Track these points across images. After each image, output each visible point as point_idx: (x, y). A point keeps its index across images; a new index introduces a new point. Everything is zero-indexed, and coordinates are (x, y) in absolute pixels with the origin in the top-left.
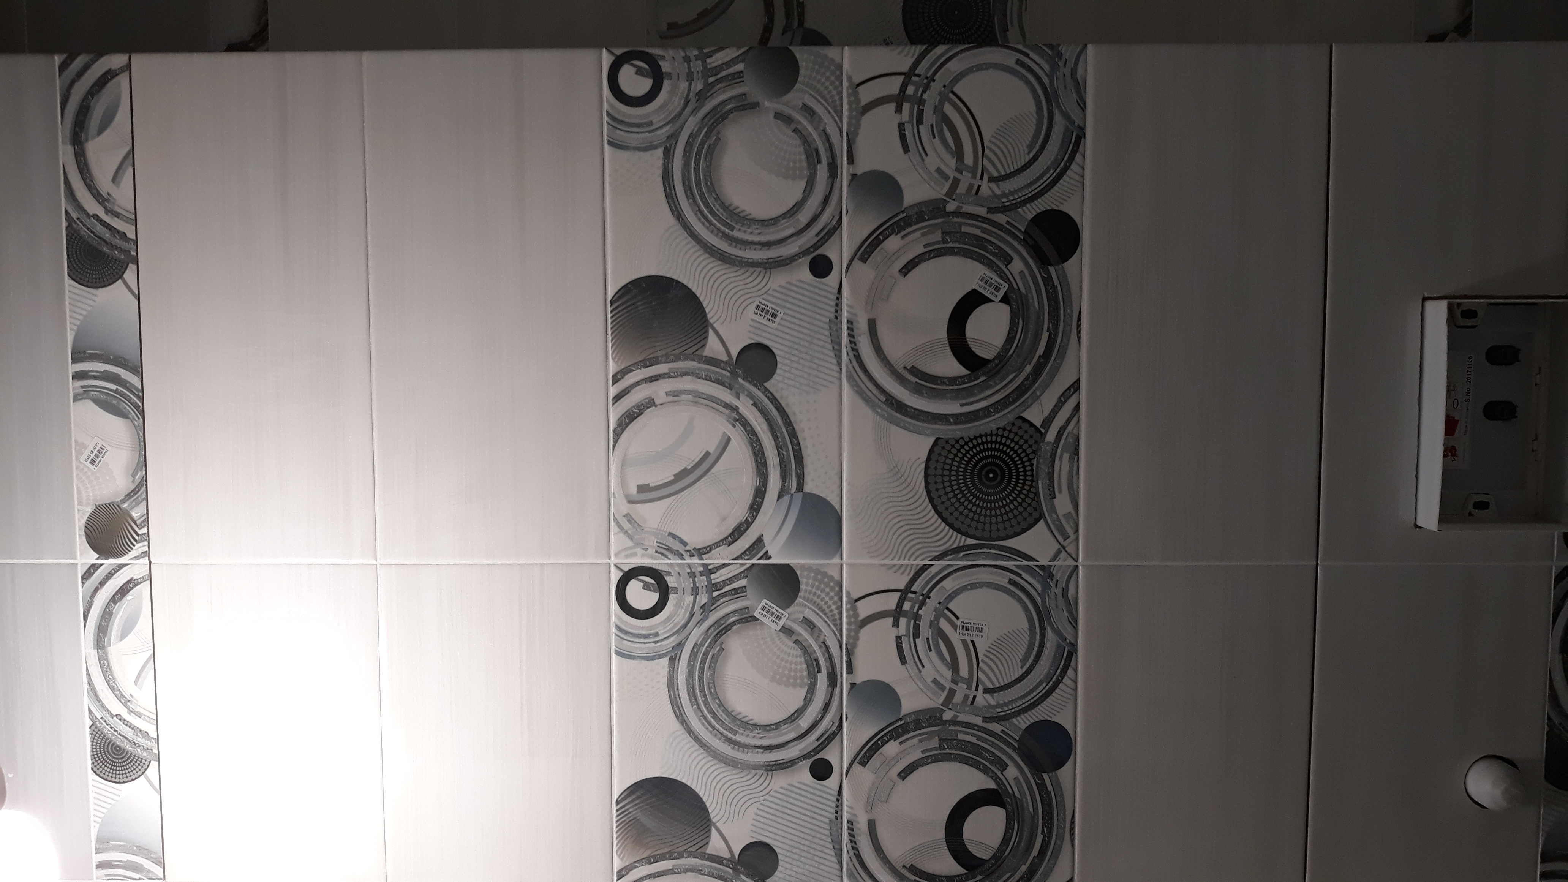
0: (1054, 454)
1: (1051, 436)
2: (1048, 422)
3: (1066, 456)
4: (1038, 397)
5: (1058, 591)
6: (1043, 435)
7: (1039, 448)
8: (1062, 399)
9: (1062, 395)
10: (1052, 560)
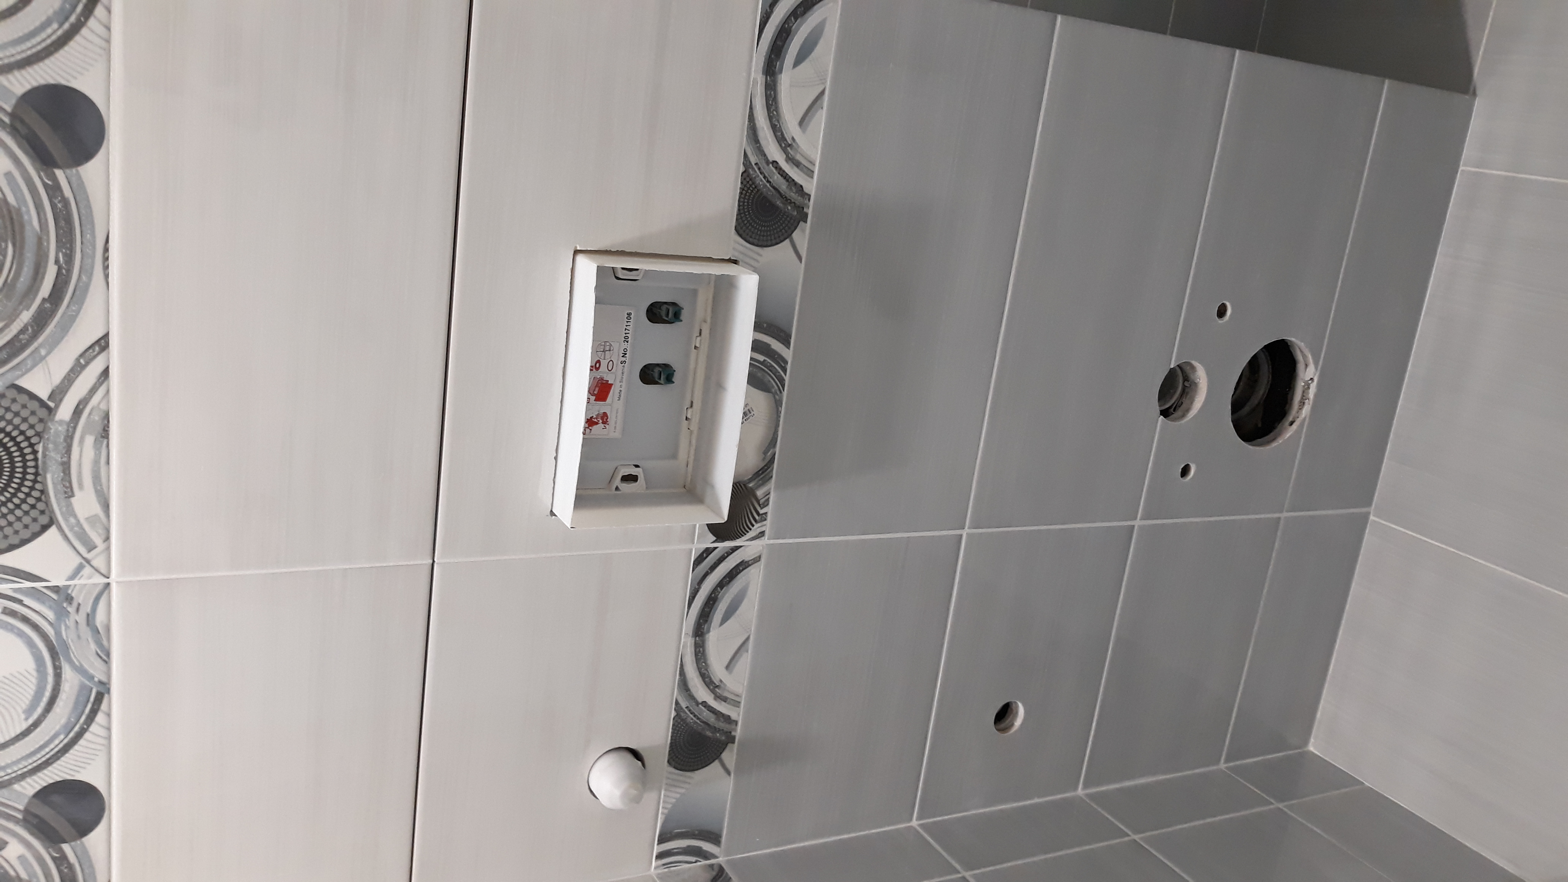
0: (69, 438)
1: (65, 412)
2: (58, 394)
3: (90, 440)
4: (43, 358)
5: (81, 618)
6: (51, 411)
7: (46, 429)
8: (82, 361)
9: (82, 355)
10: (72, 578)
